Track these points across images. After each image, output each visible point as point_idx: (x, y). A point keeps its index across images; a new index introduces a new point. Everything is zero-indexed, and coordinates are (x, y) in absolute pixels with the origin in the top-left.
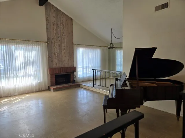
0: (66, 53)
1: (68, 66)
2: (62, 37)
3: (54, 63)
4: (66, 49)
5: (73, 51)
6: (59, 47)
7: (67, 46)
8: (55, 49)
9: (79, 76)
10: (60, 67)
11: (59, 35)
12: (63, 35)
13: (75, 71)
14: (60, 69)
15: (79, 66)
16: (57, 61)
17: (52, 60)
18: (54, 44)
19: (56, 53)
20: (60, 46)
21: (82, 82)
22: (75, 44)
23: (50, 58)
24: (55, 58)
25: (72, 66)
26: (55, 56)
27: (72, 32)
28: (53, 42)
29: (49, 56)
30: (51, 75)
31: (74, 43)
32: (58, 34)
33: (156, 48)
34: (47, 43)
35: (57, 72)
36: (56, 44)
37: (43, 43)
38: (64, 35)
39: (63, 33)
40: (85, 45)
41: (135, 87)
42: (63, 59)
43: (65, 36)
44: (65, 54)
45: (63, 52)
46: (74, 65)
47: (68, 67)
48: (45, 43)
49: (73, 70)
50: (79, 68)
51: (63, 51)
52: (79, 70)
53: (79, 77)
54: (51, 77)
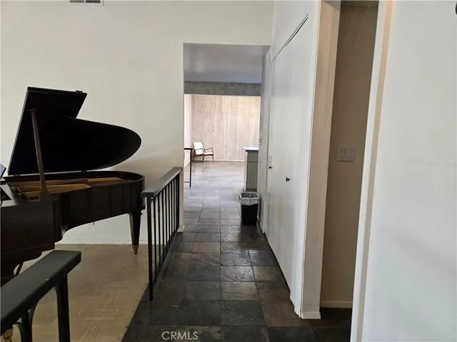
33: (86, 95)
41: (37, 198)
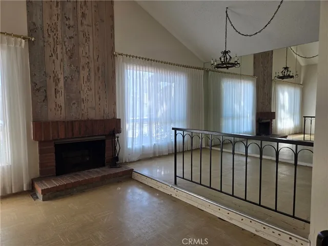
0: (93, 79)
1: (98, 118)
2: (80, 28)
3: (52, 105)
4: (92, 65)
5: (114, 72)
6: (70, 58)
7: (96, 58)
8: (58, 62)
9: (130, 146)
10: (73, 119)
11: (72, 23)
12: (82, 24)
13: (119, 132)
14: (70, 124)
15: (131, 118)
16: (61, 100)
17: (46, 97)
18: (52, 46)
19: (61, 77)
20: (72, 55)
21: (139, 160)
22: (120, 52)
23: (38, 90)
24: (56, 91)
25: (111, 117)
26: (57, 85)
27: (112, 17)
28: (51, 40)
29: (34, 84)
30: (41, 143)
31: (118, 49)
32: (68, 19)
34: (29, 41)
35: (62, 136)
36: (59, 47)
37: (13, 39)
38: (85, 22)
39: (83, 15)
40: (148, 60)
42: (83, 96)
43: (88, 25)
44: (88, 80)
45: (84, 73)
46: (115, 113)
47: (96, 121)
48: (19, 39)
49: (114, 127)
50: (131, 124)
51: (82, 72)
52: (131, 127)
53: (129, 149)
54: (41, 152)
